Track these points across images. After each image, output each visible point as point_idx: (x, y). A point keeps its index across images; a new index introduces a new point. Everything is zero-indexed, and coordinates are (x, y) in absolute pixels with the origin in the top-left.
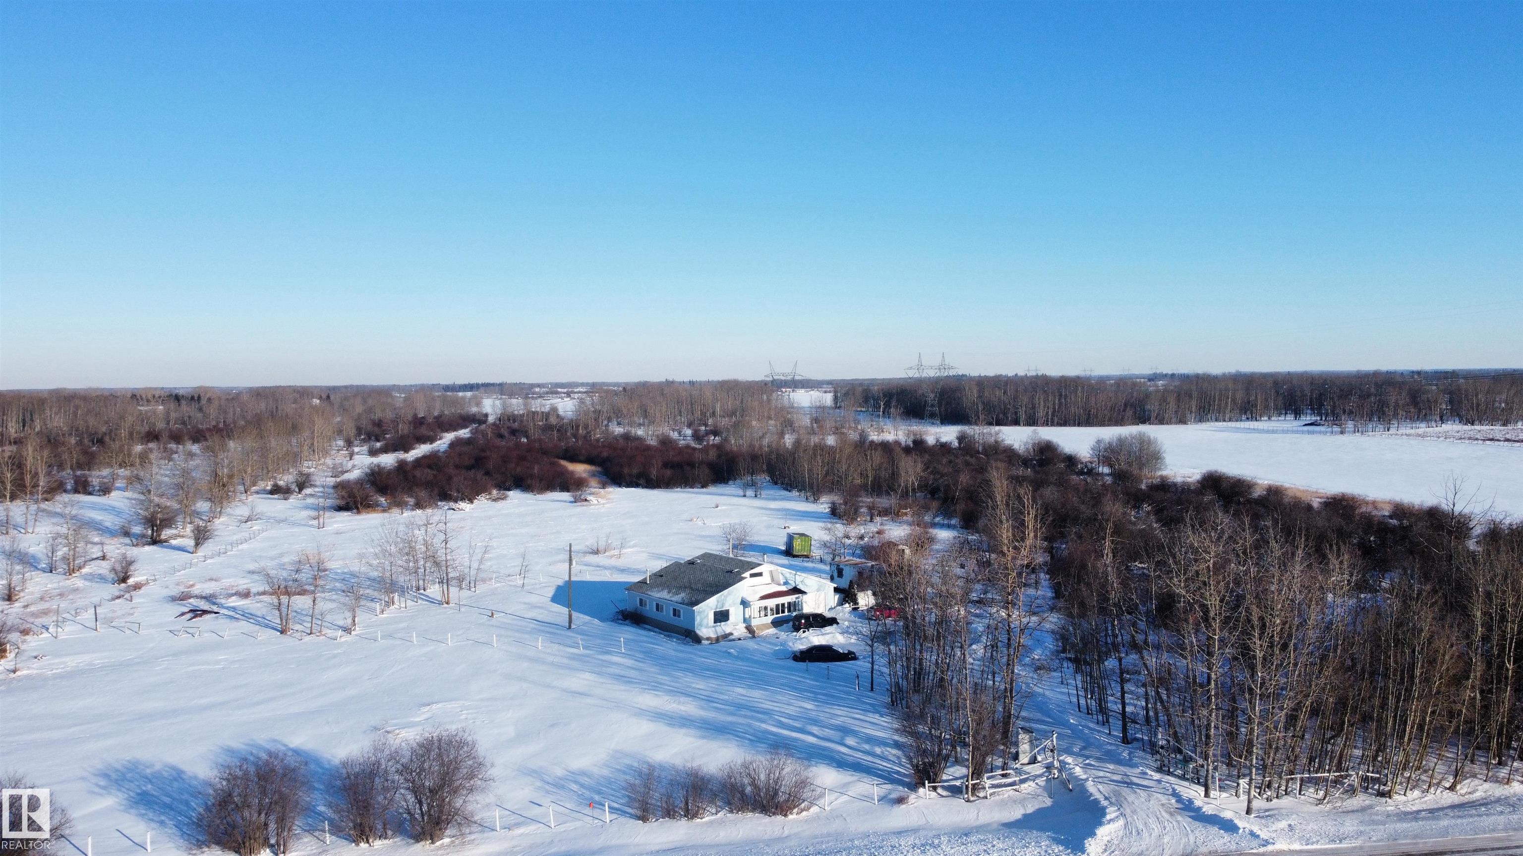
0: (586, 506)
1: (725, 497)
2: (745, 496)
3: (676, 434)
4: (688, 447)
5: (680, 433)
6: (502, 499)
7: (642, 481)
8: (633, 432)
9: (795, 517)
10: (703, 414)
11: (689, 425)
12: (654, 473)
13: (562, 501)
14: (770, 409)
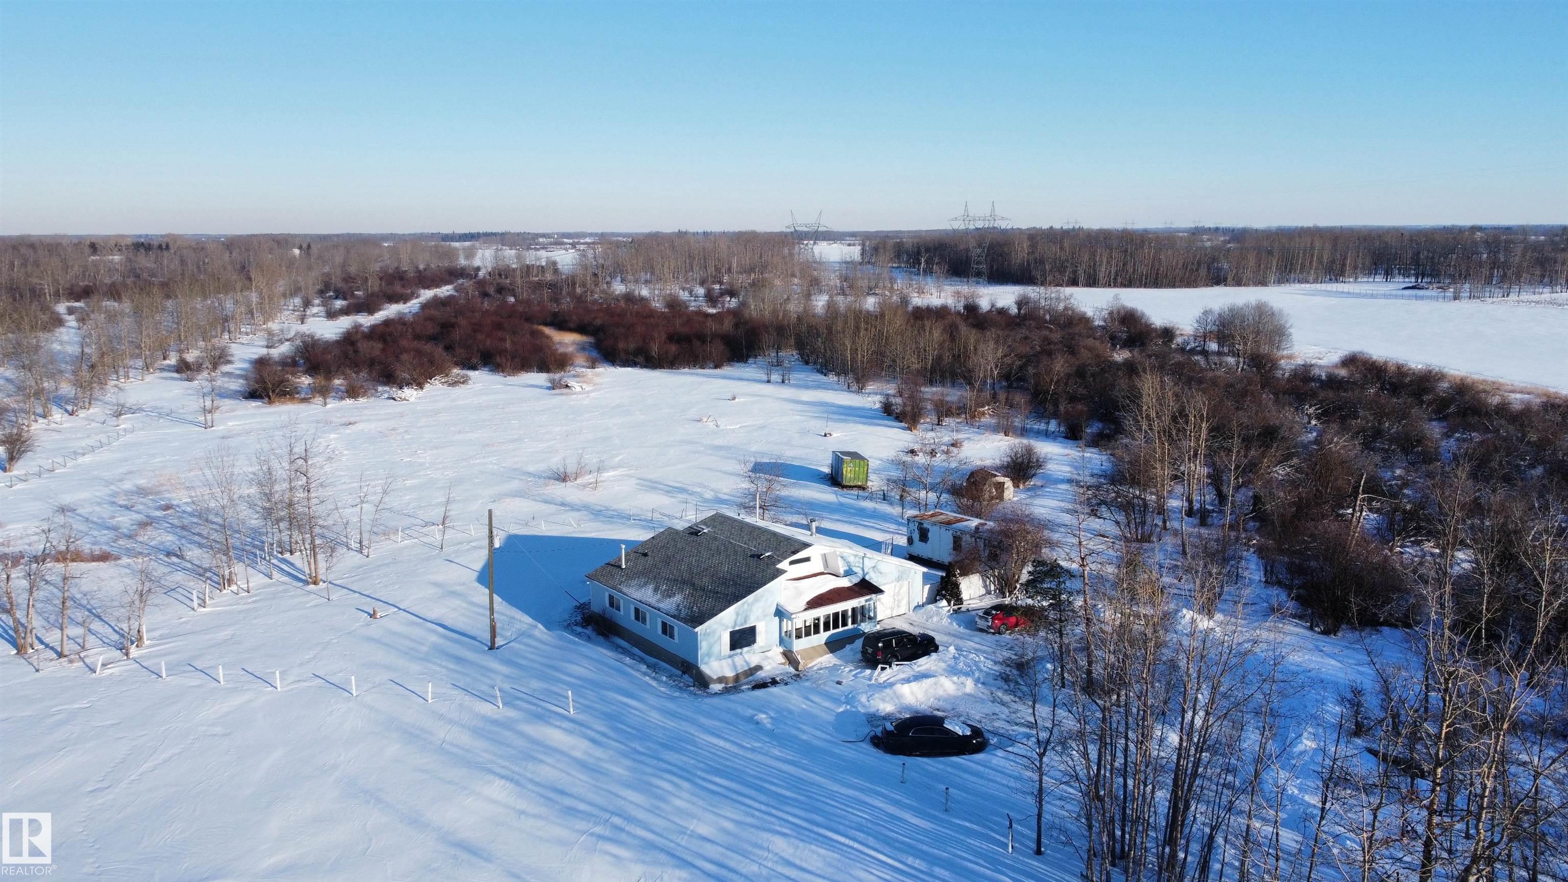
0: (567, 394)
1: (745, 383)
2: (769, 381)
3: (687, 293)
4: (700, 313)
5: (691, 292)
6: (463, 383)
7: (640, 359)
8: (637, 293)
9: (836, 417)
10: (718, 270)
11: (702, 283)
12: (655, 349)
13: (537, 386)
14: (793, 265)
